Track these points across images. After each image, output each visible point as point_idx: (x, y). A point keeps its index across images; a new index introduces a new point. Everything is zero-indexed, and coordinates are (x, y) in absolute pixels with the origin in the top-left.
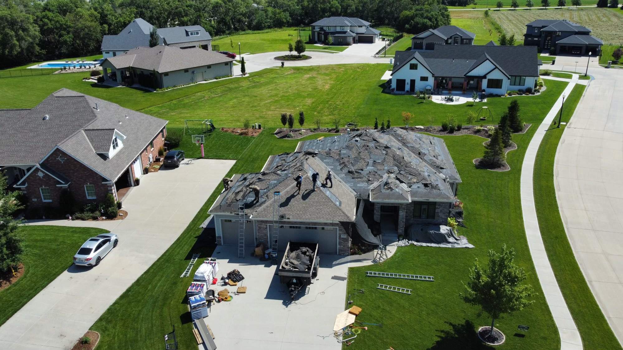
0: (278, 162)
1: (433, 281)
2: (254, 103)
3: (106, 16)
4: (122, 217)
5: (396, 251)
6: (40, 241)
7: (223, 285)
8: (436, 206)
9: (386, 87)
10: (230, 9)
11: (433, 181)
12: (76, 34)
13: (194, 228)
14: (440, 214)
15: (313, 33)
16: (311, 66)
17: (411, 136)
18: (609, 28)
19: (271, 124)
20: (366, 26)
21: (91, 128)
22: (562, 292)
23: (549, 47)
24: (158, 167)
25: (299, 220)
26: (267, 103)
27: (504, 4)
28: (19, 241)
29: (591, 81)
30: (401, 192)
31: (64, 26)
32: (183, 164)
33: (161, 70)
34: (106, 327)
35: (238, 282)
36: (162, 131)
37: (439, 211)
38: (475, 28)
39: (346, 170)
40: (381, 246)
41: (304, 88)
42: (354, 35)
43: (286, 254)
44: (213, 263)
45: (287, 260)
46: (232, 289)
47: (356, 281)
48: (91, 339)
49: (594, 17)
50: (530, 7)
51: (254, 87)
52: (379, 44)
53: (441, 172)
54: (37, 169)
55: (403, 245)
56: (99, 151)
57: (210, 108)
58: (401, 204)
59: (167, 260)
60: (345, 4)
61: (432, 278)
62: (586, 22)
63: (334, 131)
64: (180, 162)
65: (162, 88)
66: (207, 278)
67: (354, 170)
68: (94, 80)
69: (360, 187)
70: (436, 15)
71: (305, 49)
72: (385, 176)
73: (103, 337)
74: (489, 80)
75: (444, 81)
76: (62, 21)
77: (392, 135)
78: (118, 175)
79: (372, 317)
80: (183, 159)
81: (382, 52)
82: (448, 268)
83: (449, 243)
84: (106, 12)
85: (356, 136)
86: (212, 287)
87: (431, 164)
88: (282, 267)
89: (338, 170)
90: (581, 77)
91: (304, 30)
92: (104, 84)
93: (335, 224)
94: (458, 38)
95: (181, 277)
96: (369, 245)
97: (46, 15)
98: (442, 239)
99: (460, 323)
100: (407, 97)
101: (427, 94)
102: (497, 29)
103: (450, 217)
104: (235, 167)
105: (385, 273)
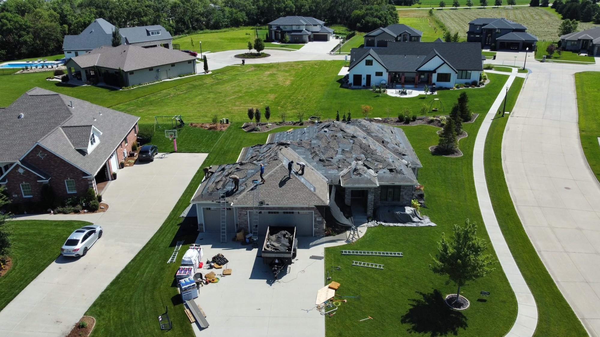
0: (252, 153)
1: (402, 257)
2: (219, 99)
3: (66, 16)
4: (104, 210)
5: (367, 231)
6: (24, 235)
7: (209, 269)
8: (401, 189)
9: (343, 82)
10: (188, 9)
11: (397, 166)
12: (36, 34)
13: (175, 217)
14: (404, 197)
15: (270, 32)
16: (271, 63)
17: (374, 126)
18: (542, 25)
19: (237, 119)
20: (320, 25)
21: (69, 125)
22: (516, 261)
23: (490, 44)
24: (133, 161)
25: (277, 206)
26: (232, 99)
27: (446, 4)
28: (8, 235)
29: (529, 74)
30: (369, 177)
31: (24, 27)
32: (157, 158)
33: (126, 69)
34: (100, 312)
35: (223, 265)
36: (134, 127)
37: (404, 194)
38: (421, 26)
39: (317, 159)
40: (354, 227)
41: (266, 84)
42: (310, 33)
43: (267, 237)
44: (198, 248)
45: (268, 243)
46: (217, 272)
47: (333, 260)
48: (87, 323)
49: (528, 16)
50: (470, 6)
51: (217, 84)
52: (333, 42)
53: (404, 159)
54: (18, 166)
55: (373, 226)
56: (78, 147)
57: (176, 105)
58: (369, 188)
59: (152, 248)
60: (298, 4)
61: (401, 254)
62: (521, 20)
63: (299, 124)
64: (154, 157)
65: (127, 86)
66: (194, 262)
67: (324, 159)
68: (58, 79)
69: (331, 174)
70: (385, 14)
71: (264, 47)
72: (354, 163)
73: (99, 321)
74: (438, 74)
75: (397, 76)
76: (21, 22)
77: (357, 125)
78: (97, 169)
79: (350, 290)
80: (157, 154)
81: (337, 49)
82: (414, 245)
83: (414, 222)
84: (65, 13)
85: (325, 127)
86: (199, 271)
87: (394, 151)
88: (265, 249)
89: (310, 159)
90: (520, 71)
91: (261, 29)
92: (69, 83)
93: (311, 208)
94: (407, 35)
95: (168, 263)
96: (342, 227)
97: (5, 15)
98: (407, 219)
99: (430, 292)
100: (364, 91)
101: (383, 88)
102: (441, 27)
103: (413, 199)
104: (208, 160)
105: (359, 251)
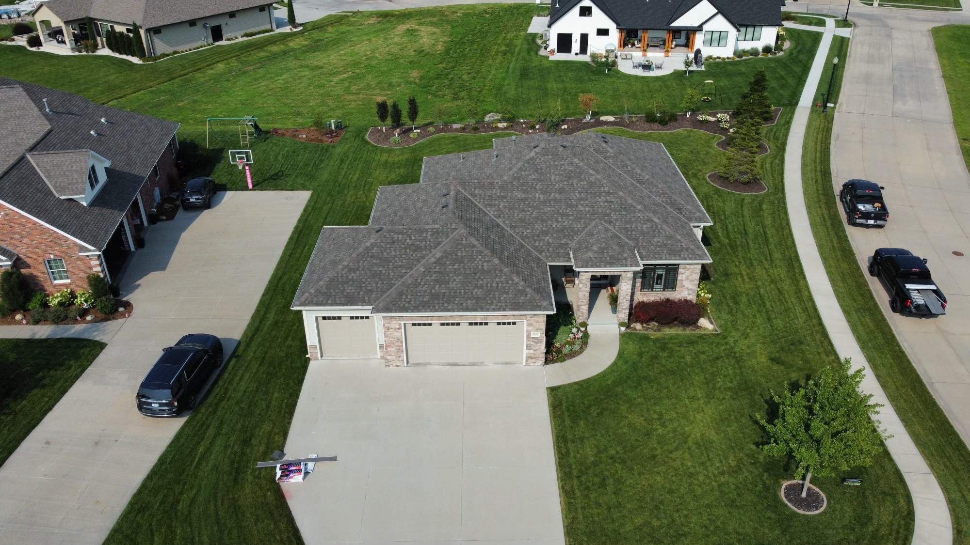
2: (320, 80)
4: (124, 315)
8: (680, 271)
9: (539, 46)
14: (684, 283)
16: (405, 10)
19: (357, 120)
21: (44, 150)
26: (343, 80)
29: (856, 29)
33: (146, 24)
36: (171, 143)
37: (684, 279)
41: (401, 50)
51: (314, 50)
56: (65, 195)
63: (469, 130)
65: (152, 56)
68: (23, 43)
74: (706, 33)
78: (107, 236)
90: (839, 24)
93: (522, 315)
104: (312, 204)
